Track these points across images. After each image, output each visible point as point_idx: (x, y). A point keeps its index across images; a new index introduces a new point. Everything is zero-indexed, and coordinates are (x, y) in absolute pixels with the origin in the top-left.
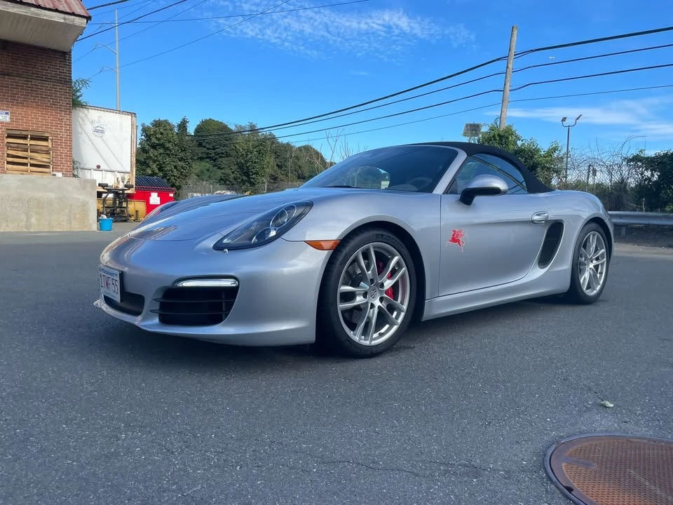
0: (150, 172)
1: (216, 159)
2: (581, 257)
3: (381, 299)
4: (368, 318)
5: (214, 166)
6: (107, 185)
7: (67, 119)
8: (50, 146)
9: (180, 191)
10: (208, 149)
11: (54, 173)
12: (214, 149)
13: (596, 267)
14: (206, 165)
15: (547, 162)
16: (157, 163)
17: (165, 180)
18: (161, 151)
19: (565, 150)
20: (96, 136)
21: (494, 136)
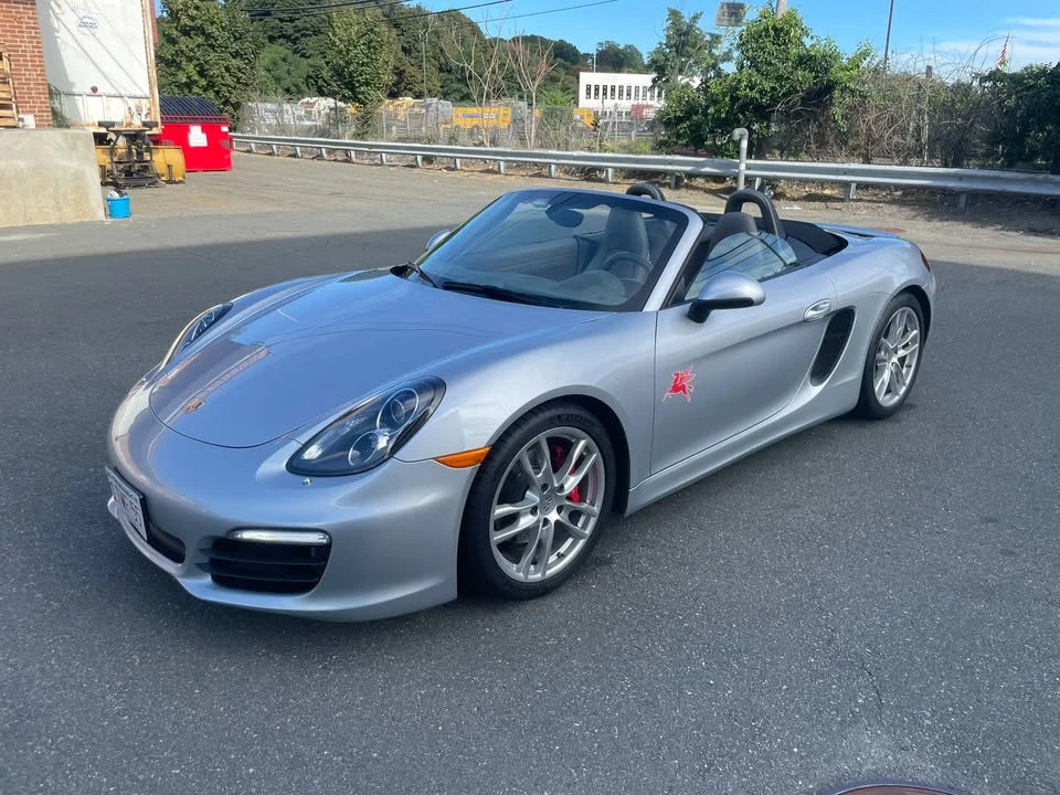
0: (184, 80)
1: (297, 39)
2: (879, 351)
3: (560, 510)
4: (540, 541)
5: (295, 52)
6: (113, 124)
7: (29, 18)
8: (7, 69)
9: (240, 112)
10: (282, 20)
11: (21, 116)
12: (292, 20)
13: (902, 360)
14: (279, 50)
15: (851, 78)
16: (195, 62)
17: (211, 94)
18: (200, 40)
19: (881, 54)
20: (84, 34)
21: (766, 30)
